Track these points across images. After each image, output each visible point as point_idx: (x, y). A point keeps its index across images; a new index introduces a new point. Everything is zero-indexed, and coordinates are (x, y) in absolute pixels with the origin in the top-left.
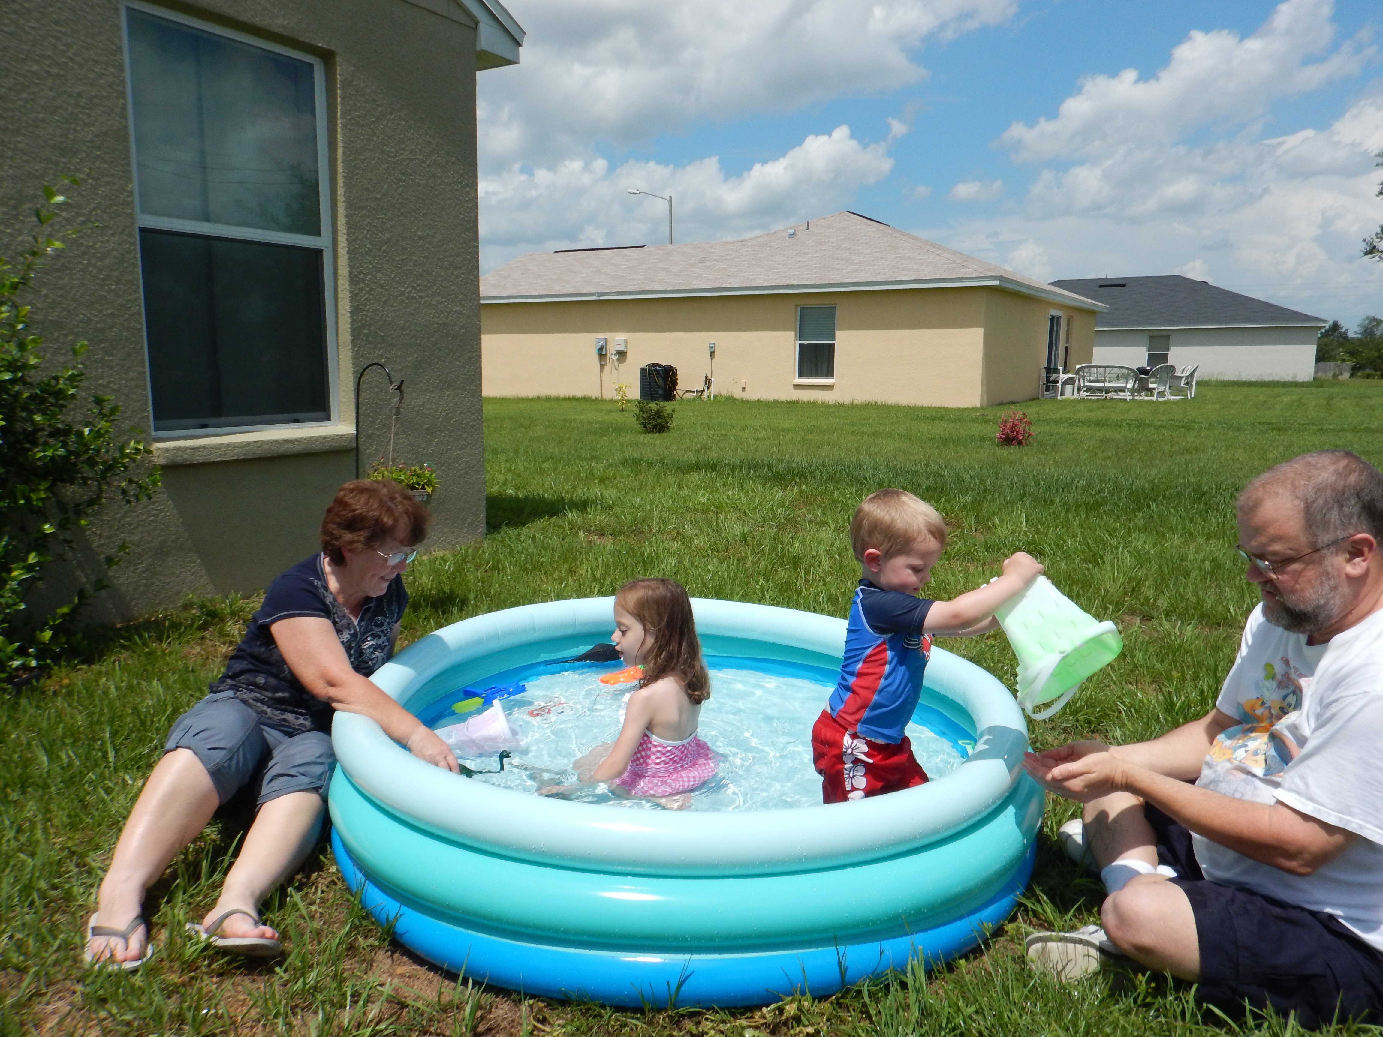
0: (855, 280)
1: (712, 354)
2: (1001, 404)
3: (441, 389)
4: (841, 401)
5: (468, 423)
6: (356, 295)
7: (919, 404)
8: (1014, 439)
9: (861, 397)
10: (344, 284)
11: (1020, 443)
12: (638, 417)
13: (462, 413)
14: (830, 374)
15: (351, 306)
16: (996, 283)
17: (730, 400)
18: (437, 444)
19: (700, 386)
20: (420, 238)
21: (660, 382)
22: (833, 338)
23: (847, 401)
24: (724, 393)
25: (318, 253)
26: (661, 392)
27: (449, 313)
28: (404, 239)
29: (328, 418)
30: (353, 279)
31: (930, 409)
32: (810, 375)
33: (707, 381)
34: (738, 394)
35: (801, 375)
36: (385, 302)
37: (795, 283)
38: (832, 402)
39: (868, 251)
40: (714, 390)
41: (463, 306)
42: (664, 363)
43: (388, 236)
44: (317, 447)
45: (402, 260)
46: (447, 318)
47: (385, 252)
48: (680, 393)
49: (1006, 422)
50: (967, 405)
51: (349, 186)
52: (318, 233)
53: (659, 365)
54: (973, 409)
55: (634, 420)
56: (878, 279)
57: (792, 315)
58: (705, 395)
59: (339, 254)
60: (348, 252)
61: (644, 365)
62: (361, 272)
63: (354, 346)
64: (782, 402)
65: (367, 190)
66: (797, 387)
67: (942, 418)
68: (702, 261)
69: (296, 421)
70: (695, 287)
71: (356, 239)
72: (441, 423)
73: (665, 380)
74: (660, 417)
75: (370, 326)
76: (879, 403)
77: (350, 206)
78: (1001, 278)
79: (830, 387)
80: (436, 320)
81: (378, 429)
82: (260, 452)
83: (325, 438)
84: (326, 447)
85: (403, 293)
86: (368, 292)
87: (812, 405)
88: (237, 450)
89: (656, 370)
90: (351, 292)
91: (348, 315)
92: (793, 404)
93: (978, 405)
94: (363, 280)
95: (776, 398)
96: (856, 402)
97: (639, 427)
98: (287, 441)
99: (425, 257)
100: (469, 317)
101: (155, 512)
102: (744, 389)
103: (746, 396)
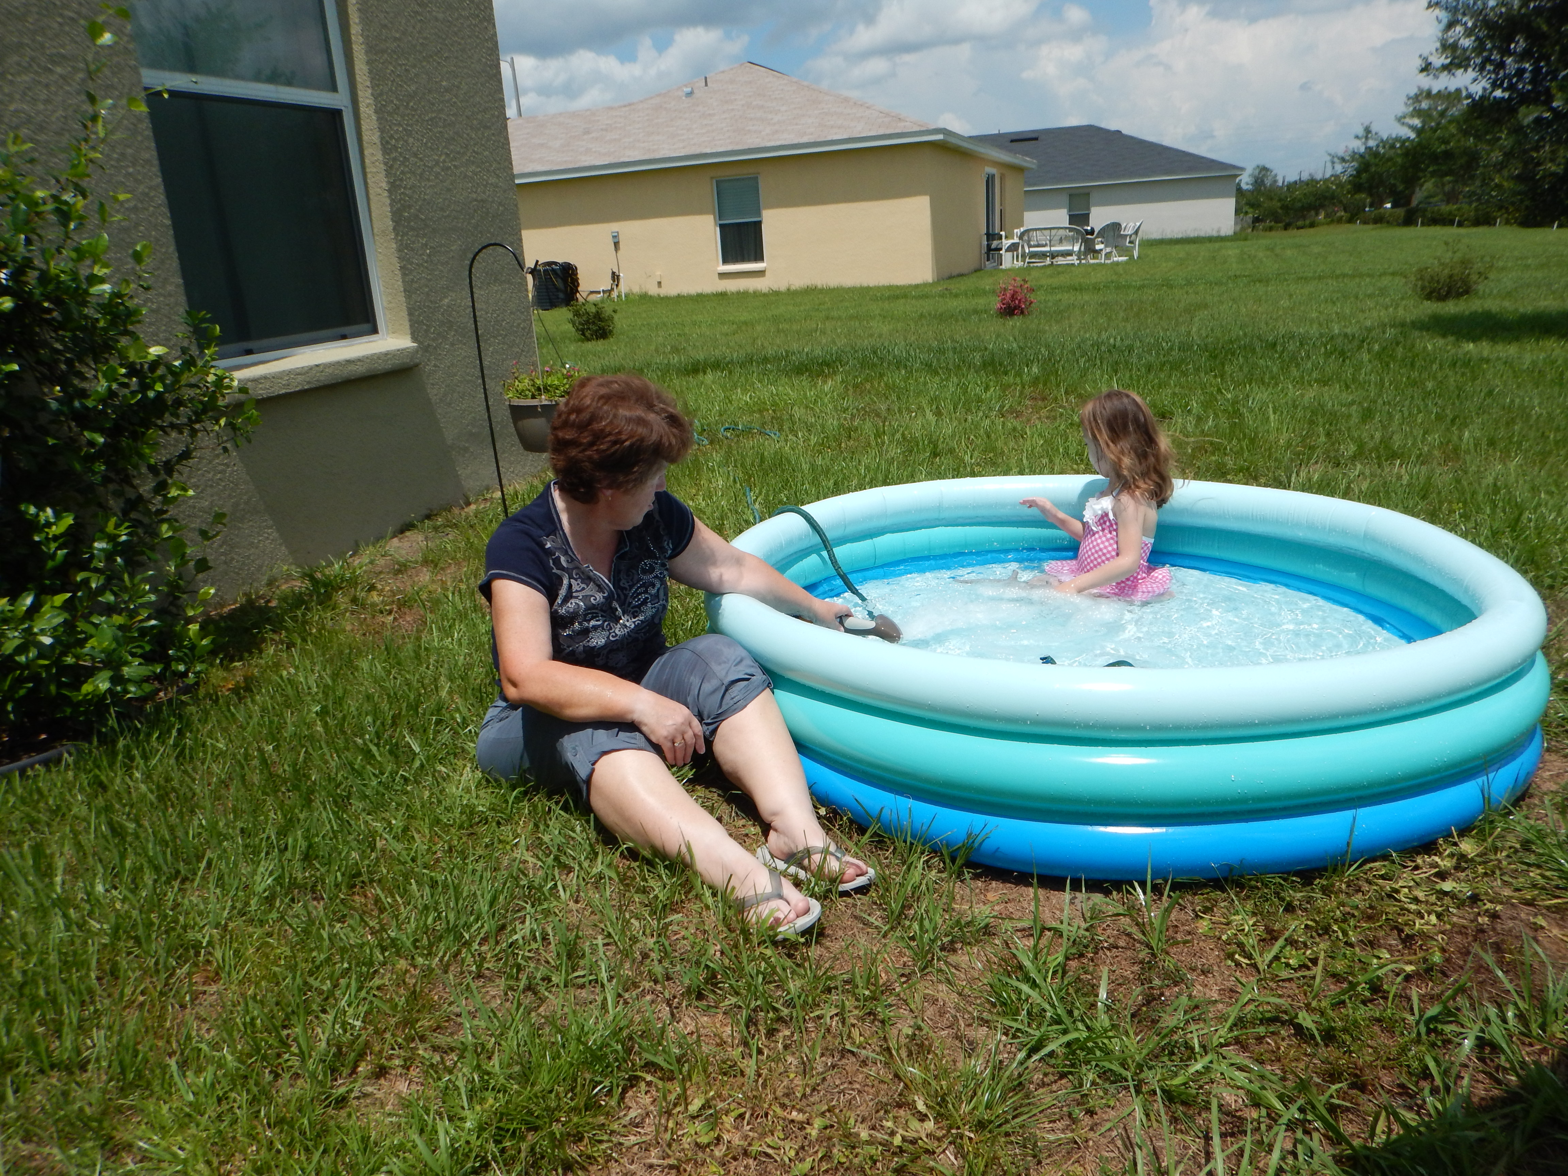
0: (778, 143)
1: (616, 245)
2: (951, 277)
4: (775, 287)
6: (391, 167)
7: (865, 284)
8: (1015, 308)
9: (798, 282)
10: (374, 155)
11: (1022, 313)
12: (574, 323)
14: (758, 256)
15: (388, 182)
16: (940, 137)
17: (645, 298)
19: (606, 284)
20: (447, 90)
21: (559, 284)
22: (759, 214)
23: (783, 288)
24: (636, 290)
25: (335, 115)
26: (561, 295)
27: (485, 186)
28: (430, 92)
29: (375, 331)
30: (386, 147)
31: (878, 288)
32: (743, 259)
33: (615, 277)
34: (653, 290)
35: (725, 261)
36: (421, 175)
37: (708, 151)
38: (765, 290)
39: (783, 108)
40: (623, 288)
41: (498, 177)
42: (560, 260)
43: (413, 88)
44: (382, 367)
45: (431, 119)
46: (484, 192)
47: (413, 109)
48: (584, 295)
49: (1005, 290)
50: (918, 280)
51: (366, 21)
52: (334, 89)
53: (555, 263)
54: (925, 285)
55: (569, 327)
56: (804, 139)
57: (707, 191)
58: (615, 294)
59: (362, 115)
60: (376, 112)
62: (392, 137)
63: (397, 235)
64: (707, 295)
65: (385, 26)
66: (723, 275)
67: (905, 296)
68: (587, 132)
69: (344, 337)
70: (586, 164)
71: (381, 94)
73: (565, 281)
74: (601, 320)
75: (410, 207)
76: (820, 286)
77: (371, 49)
78: (944, 131)
79: (761, 273)
80: (474, 196)
81: (433, 340)
82: (324, 378)
83: (386, 354)
84: (388, 366)
85: (437, 163)
86: (403, 163)
87: (743, 296)
88: (300, 378)
89: (553, 270)
90: (385, 164)
91: (386, 194)
92: (722, 295)
93: (930, 280)
94: (395, 147)
95: (699, 290)
96: (793, 288)
98: (349, 362)
99: (454, 115)
101: (220, 468)
102: (659, 283)
103: (663, 292)
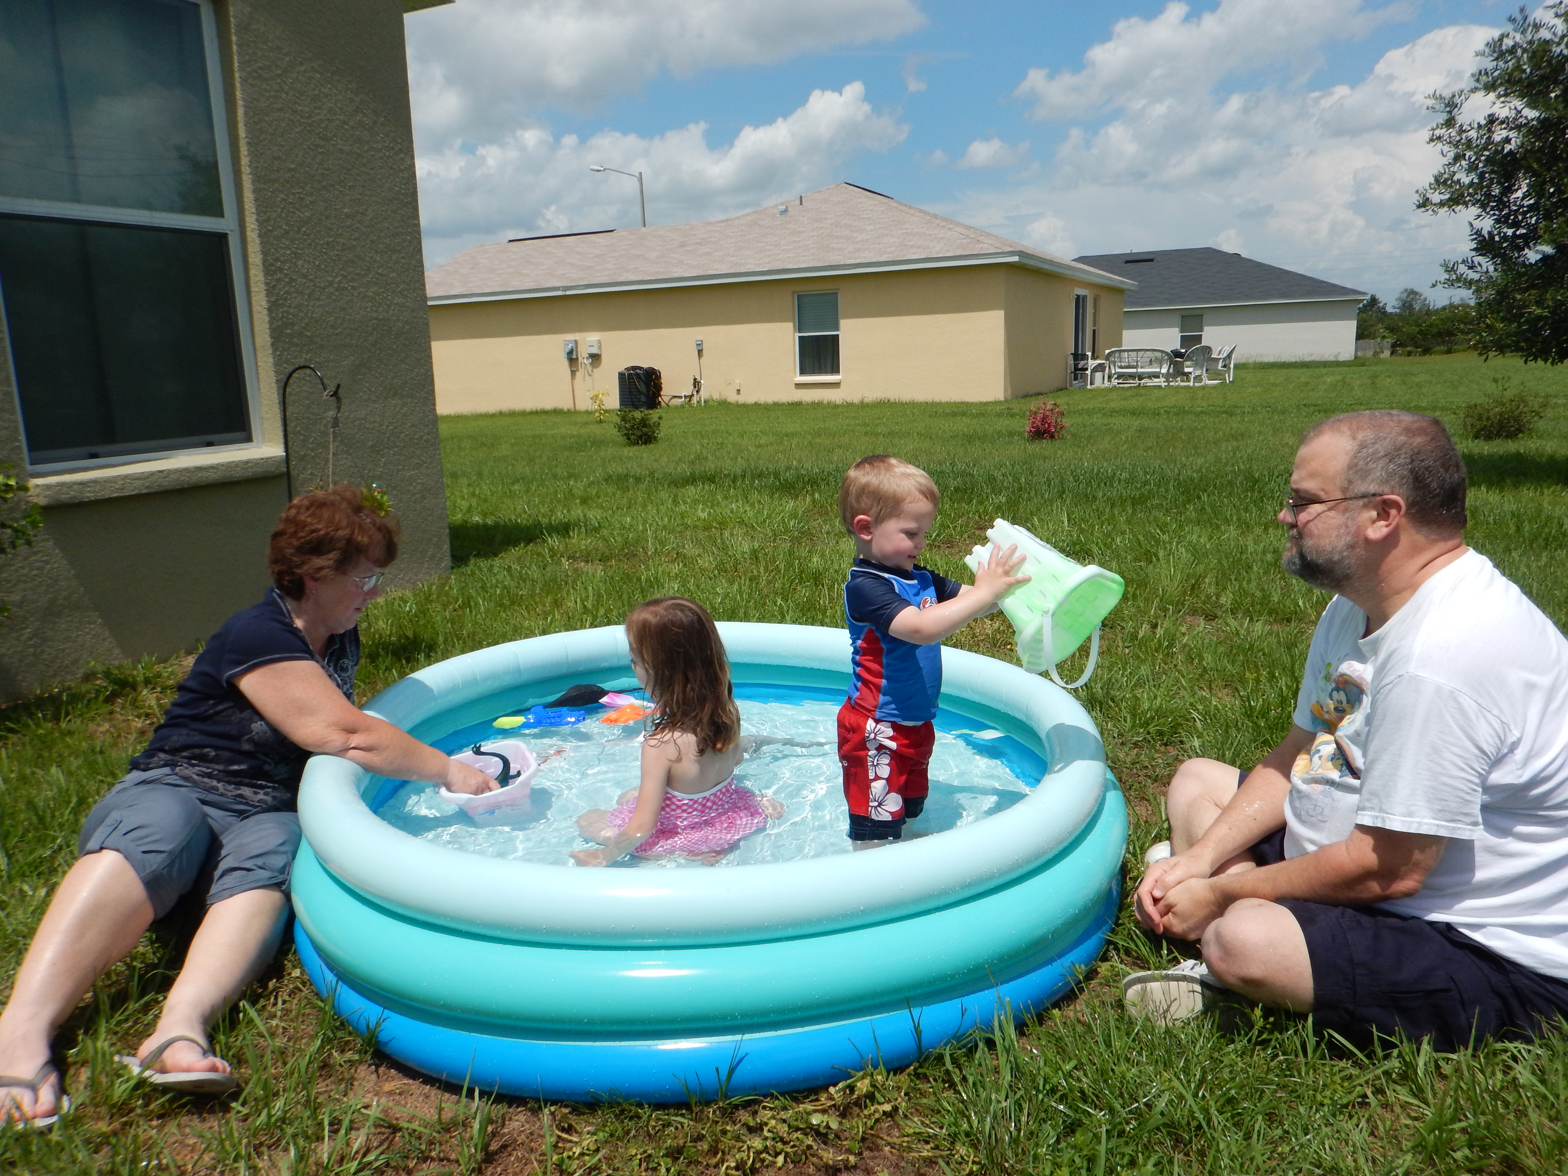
0: (858, 261)
1: (700, 352)
2: (1026, 396)
3: (386, 398)
4: (849, 400)
5: (421, 437)
6: (274, 287)
7: (937, 400)
8: (1045, 432)
9: (871, 396)
10: (257, 275)
11: (1052, 437)
12: (620, 428)
13: (413, 426)
14: (835, 370)
15: (268, 301)
16: (1016, 259)
17: (724, 404)
18: (385, 463)
19: (688, 390)
20: (348, 216)
21: (642, 387)
22: (837, 328)
23: (856, 400)
24: (716, 396)
25: (222, 238)
26: (643, 399)
27: (389, 306)
28: (327, 218)
29: (249, 439)
30: (268, 268)
31: (948, 404)
32: (813, 372)
33: (696, 384)
34: (732, 398)
35: (803, 372)
36: (310, 295)
37: (791, 266)
38: (839, 402)
39: (869, 228)
40: (704, 394)
41: (406, 297)
42: (645, 365)
43: (307, 214)
44: (238, 474)
45: (328, 243)
46: (387, 312)
47: (305, 233)
48: (666, 399)
49: (1035, 413)
50: (990, 398)
51: (255, 155)
52: (220, 214)
53: (639, 368)
54: (997, 403)
55: (615, 432)
56: (884, 258)
57: (789, 304)
58: (695, 400)
59: (249, 239)
60: (260, 236)
61: (622, 369)
62: (277, 260)
63: (275, 351)
64: (783, 404)
65: (278, 158)
66: (799, 386)
67: (964, 414)
69: (210, 444)
70: (676, 275)
71: (268, 220)
72: (389, 439)
73: (648, 386)
74: (645, 426)
75: (293, 324)
76: (892, 400)
77: (257, 179)
78: (1021, 253)
79: (837, 385)
80: (374, 315)
81: (312, 450)
82: (166, 484)
83: (247, 462)
84: (249, 474)
85: (331, 284)
86: (288, 283)
87: (817, 406)
88: (137, 483)
89: (637, 374)
90: (267, 284)
91: (265, 312)
92: (796, 406)
93: (1002, 398)
94: (281, 270)
95: (776, 400)
96: (866, 400)
97: (621, 439)
98: (200, 469)
99: (354, 240)
100: (413, 311)
101: (38, 564)
102: (739, 391)
103: (741, 399)
